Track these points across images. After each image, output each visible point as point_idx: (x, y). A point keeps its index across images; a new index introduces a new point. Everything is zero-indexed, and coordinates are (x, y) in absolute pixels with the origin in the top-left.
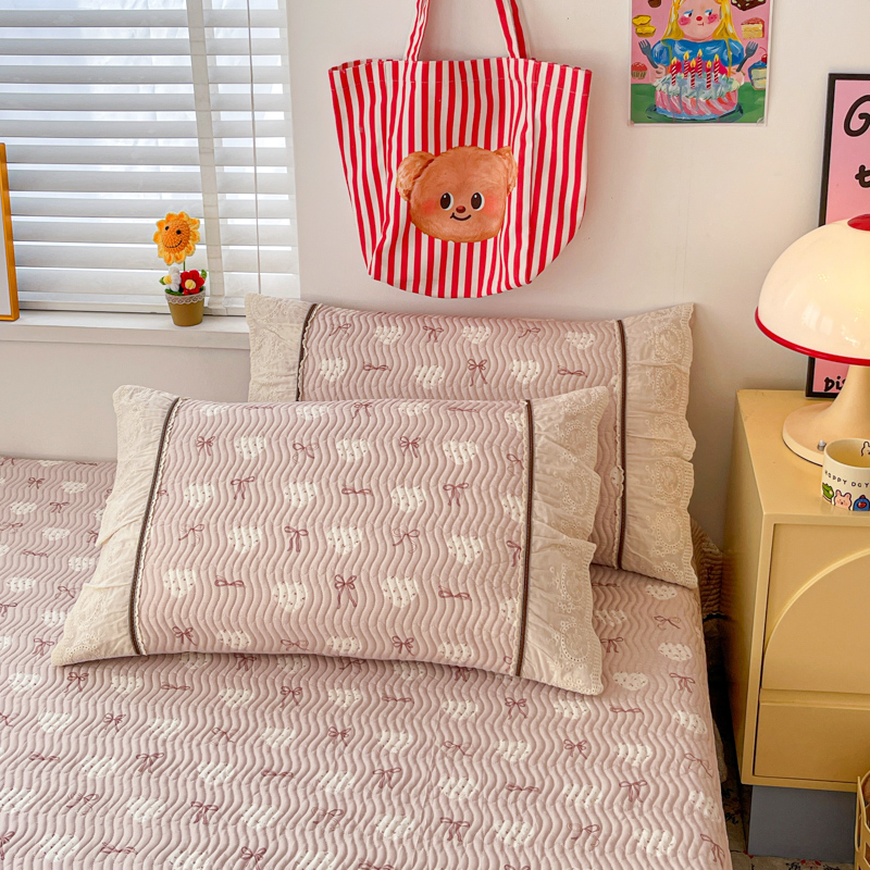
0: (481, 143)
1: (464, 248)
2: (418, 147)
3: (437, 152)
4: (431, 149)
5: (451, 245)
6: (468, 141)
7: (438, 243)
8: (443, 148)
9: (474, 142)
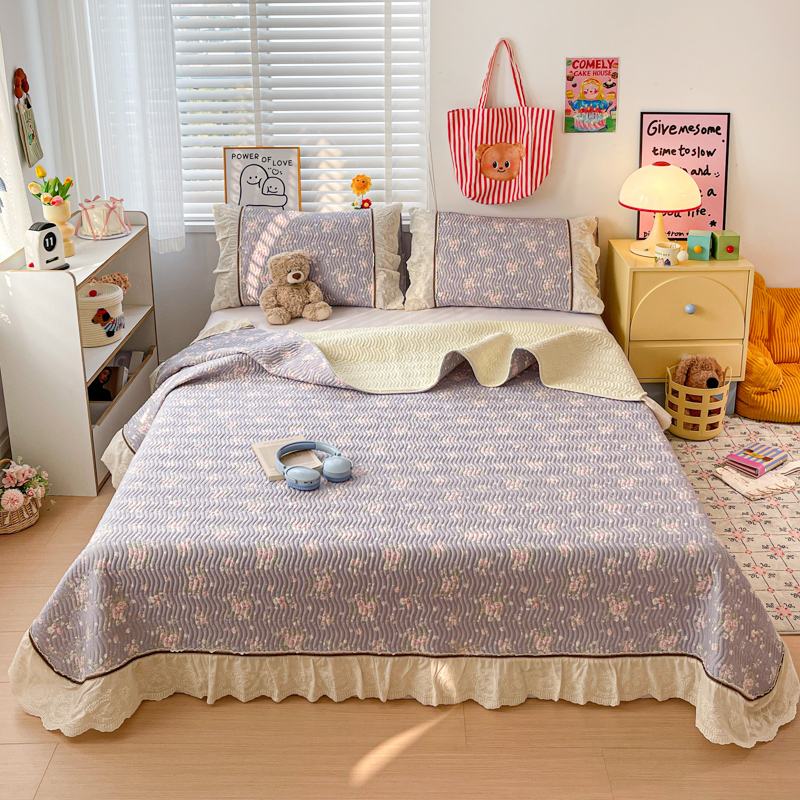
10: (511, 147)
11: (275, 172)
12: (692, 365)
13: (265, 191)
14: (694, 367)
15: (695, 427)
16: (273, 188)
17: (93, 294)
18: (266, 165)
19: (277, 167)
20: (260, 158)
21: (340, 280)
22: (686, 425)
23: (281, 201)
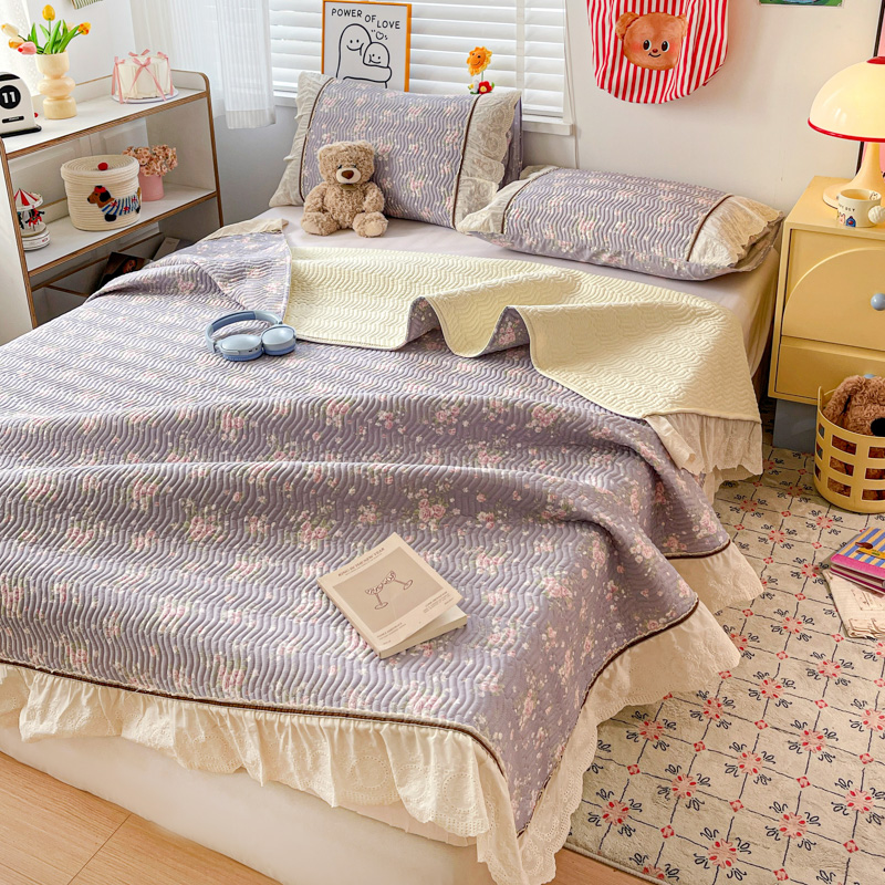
0: (669, 11)
1: (655, 73)
2: (630, 9)
3: (641, 14)
4: (638, 12)
5: (647, 71)
6: (661, 9)
7: (639, 69)
8: (645, 12)
9: (665, 10)
10: (672, 20)
11: (380, 36)
12: (856, 391)
13: (367, 61)
14: (857, 396)
15: (846, 490)
16: (376, 57)
17: (103, 167)
18: (370, 26)
19: (382, 30)
20: (363, 15)
21: (412, 188)
22: (832, 484)
23: (383, 74)
